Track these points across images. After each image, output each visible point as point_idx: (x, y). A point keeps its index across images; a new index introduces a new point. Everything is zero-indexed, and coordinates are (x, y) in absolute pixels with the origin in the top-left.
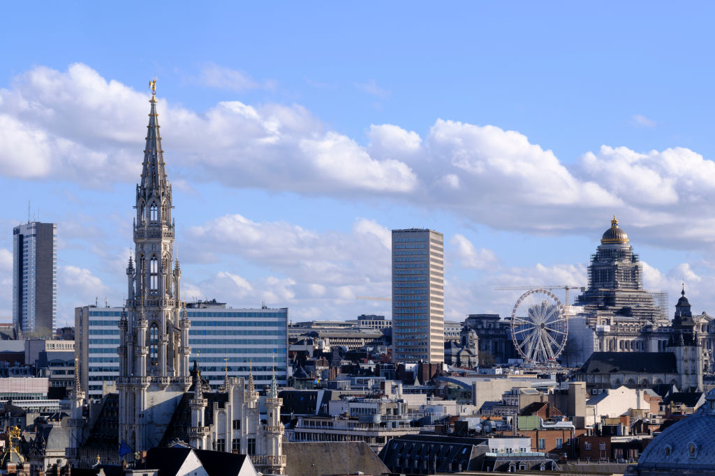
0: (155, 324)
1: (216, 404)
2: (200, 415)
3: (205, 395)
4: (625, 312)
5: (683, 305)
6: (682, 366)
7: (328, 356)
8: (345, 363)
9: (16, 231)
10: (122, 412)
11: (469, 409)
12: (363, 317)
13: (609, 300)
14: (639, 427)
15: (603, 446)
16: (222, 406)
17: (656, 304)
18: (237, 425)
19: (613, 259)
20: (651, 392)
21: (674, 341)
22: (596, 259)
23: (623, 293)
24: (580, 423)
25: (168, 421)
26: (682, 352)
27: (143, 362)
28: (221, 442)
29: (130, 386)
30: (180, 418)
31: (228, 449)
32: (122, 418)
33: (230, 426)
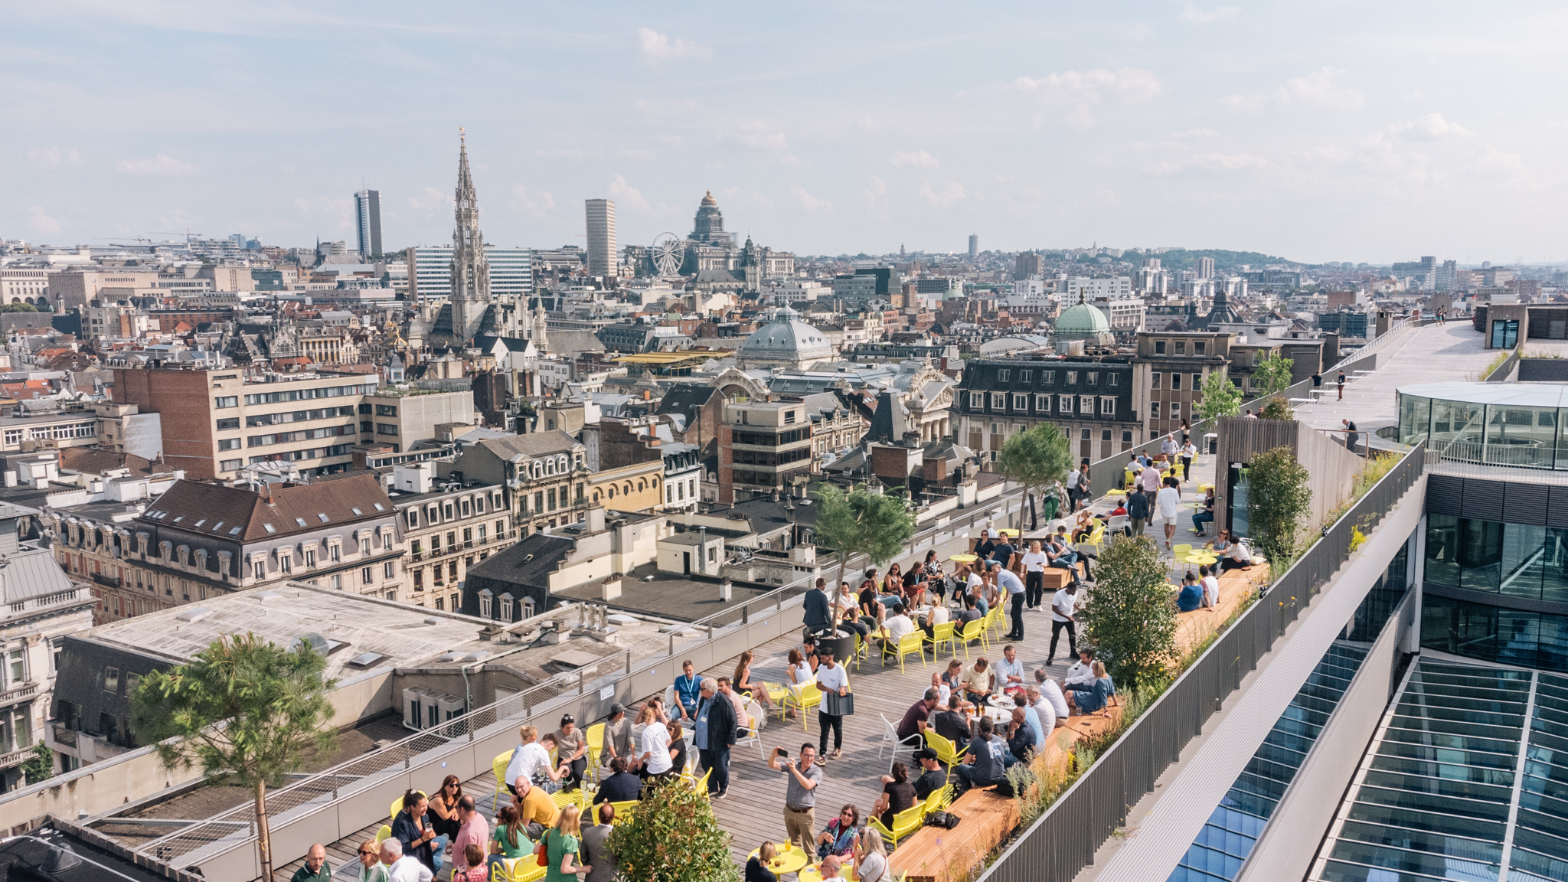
0: (470, 266)
1: (508, 312)
2: (500, 318)
4: (715, 244)
5: (749, 243)
6: (748, 277)
7: (551, 272)
8: (561, 276)
9: (356, 195)
10: (454, 315)
11: (640, 309)
12: (566, 247)
13: (706, 238)
14: (730, 315)
15: (713, 329)
16: (512, 313)
17: (732, 239)
18: (521, 322)
19: (708, 214)
20: (733, 293)
21: (744, 264)
22: (698, 214)
23: (714, 233)
24: (701, 316)
25: (480, 320)
26: (749, 269)
27: (465, 288)
28: (512, 333)
29: (460, 302)
30: (488, 319)
31: (517, 336)
32: (454, 319)
33: (517, 323)
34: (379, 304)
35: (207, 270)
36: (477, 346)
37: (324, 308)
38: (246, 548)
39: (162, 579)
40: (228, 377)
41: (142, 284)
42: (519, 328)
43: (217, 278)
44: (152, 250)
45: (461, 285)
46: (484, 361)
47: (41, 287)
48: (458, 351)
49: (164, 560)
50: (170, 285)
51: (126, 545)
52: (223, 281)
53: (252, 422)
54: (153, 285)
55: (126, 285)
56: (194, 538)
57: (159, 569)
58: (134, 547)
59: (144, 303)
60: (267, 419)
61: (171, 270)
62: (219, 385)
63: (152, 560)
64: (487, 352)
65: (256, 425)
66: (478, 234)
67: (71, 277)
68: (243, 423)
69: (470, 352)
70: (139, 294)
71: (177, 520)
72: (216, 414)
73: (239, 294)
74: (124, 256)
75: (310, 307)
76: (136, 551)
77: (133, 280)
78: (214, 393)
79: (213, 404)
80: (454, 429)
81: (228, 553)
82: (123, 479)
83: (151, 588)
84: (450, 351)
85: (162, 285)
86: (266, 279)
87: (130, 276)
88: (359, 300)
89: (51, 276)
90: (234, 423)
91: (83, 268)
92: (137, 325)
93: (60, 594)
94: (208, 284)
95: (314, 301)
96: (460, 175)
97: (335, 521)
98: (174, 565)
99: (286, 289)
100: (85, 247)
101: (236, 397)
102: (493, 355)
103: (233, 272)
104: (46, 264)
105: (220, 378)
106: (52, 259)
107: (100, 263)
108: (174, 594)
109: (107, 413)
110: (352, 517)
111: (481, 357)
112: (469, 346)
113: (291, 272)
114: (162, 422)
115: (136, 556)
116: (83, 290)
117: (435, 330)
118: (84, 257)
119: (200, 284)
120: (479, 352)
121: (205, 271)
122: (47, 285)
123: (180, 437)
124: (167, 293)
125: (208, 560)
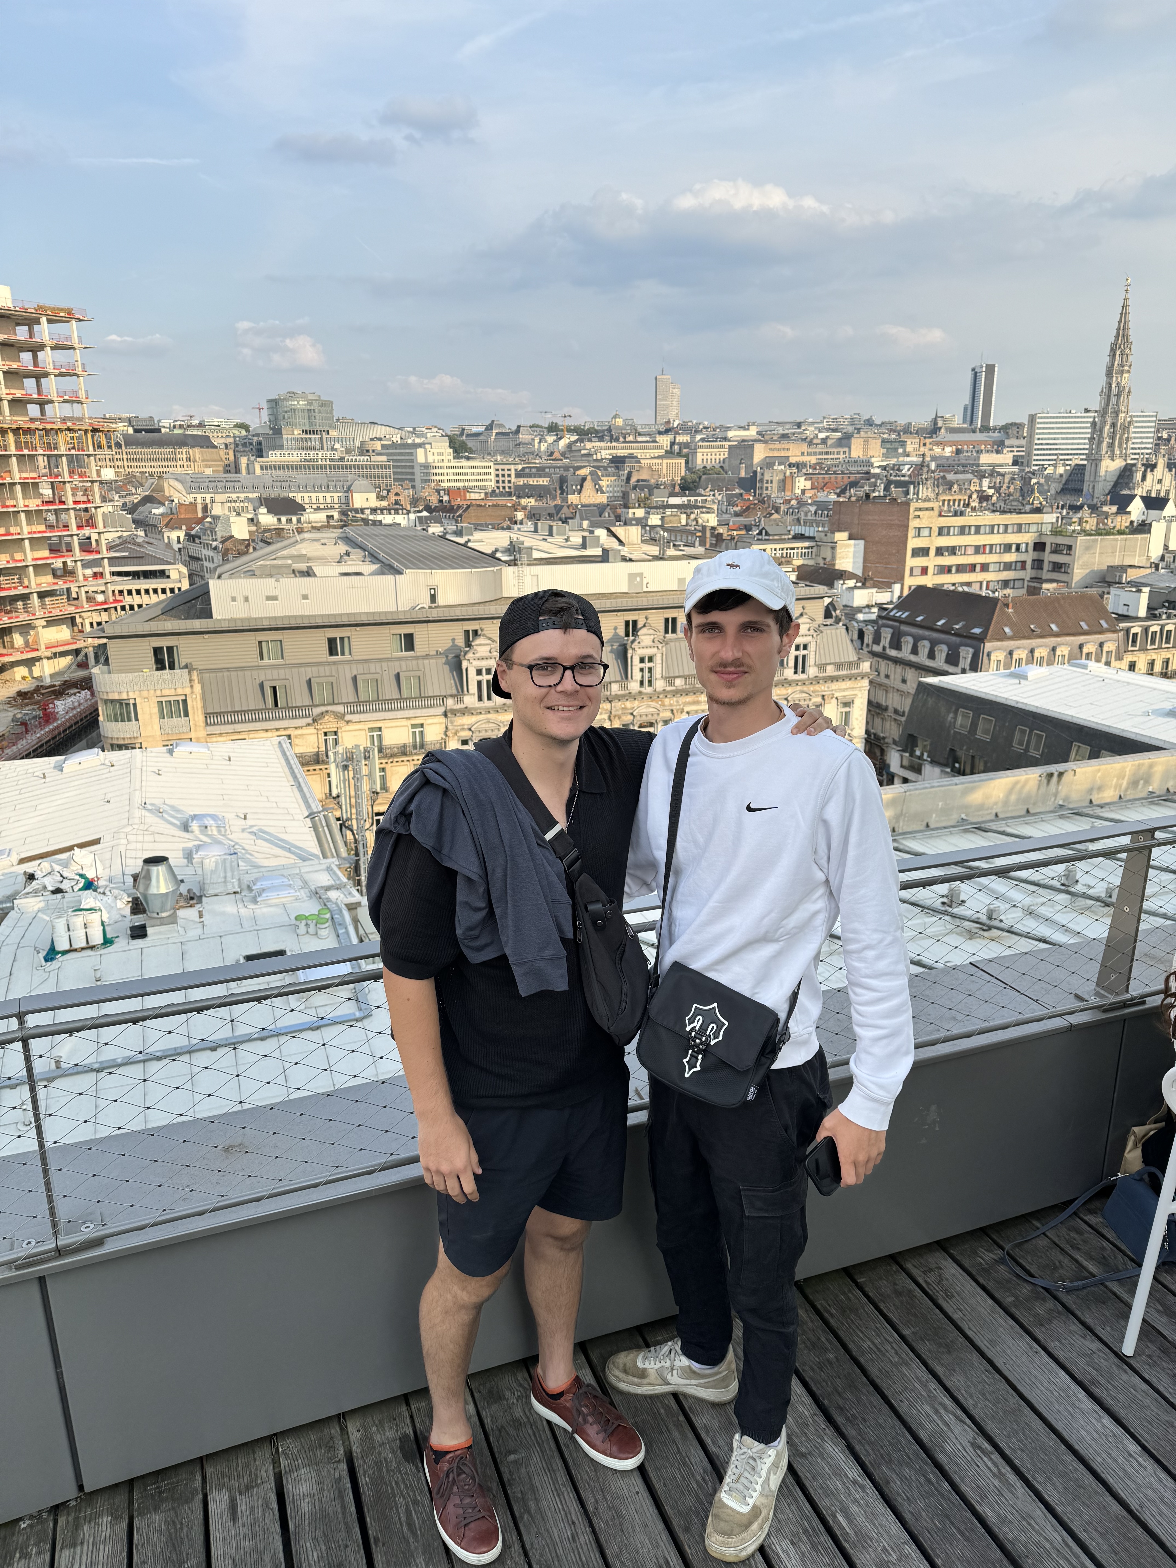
0: (1113, 424)
1: (1149, 470)
2: (1139, 476)
3: (1143, 465)
10: (1087, 474)
16: (1152, 471)
18: (1160, 481)
25: (1115, 479)
27: (1105, 445)
28: (1149, 491)
29: (1094, 459)
30: (1126, 475)
31: (1153, 495)
32: (1087, 478)
33: (1156, 481)
34: (998, 469)
35: (845, 441)
36: (1112, 504)
37: (949, 472)
38: (989, 646)
39: (899, 669)
40: (927, 509)
41: (796, 452)
42: (1158, 487)
43: (853, 447)
44: (799, 425)
45: (1100, 443)
46: (1119, 518)
47: (722, 457)
48: (1093, 508)
49: (905, 653)
50: (815, 454)
51: (868, 639)
52: (857, 451)
53: (940, 551)
54: (803, 454)
55: (783, 454)
56: (935, 635)
57: (896, 661)
58: (877, 640)
59: (799, 466)
60: (952, 550)
61: (815, 441)
62: (919, 517)
63: (893, 653)
64: (1123, 509)
65: (942, 555)
66: (1127, 390)
67: (744, 448)
68: (932, 552)
69: (1105, 509)
70: (793, 460)
71: (919, 619)
72: (913, 543)
73: (873, 460)
74: (781, 430)
75: (933, 472)
76: (878, 644)
77: (788, 449)
78: (913, 524)
79: (911, 533)
80: (1129, 570)
81: (971, 650)
82: (856, 587)
83: (887, 676)
84: (1086, 507)
85: (809, 454)
86: (892, 446)
87: (786, 446)
88: (978, 465)
89: (730, 447)
90: (924, 552)
91: (752, 441)
92: (797, 484)
93: (850, 664)
94: (844, 453)
95: (938, 466)
96: (1118, 329)
97: (1065, 632)
98: (913, 658)
99: (908, 456)
100: (754, 424)
101: (931, 528)
102: (1129, 513)
103: (866, 441)
104: (725, 439)
105: (920, 509)
106: (730, 434)
107: (762, 437)
108: (908, 683)
109: (825, 539)
110: (1080, 630)
111: (1117, 513)
112: (1104, 503)
113: (913, 441)
114: (865, 548)
115: (877, 649)
116: (752, 458)
117: (1062, 490)
118: (752, 432)
119: (838, 453)
120: (1114, 509)
121: (843, 441)
122: (726, 456)
123: (878, 563)
124: (813, 460)
125: (948, 654)
